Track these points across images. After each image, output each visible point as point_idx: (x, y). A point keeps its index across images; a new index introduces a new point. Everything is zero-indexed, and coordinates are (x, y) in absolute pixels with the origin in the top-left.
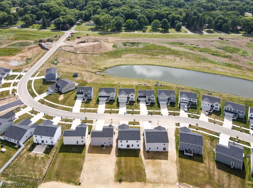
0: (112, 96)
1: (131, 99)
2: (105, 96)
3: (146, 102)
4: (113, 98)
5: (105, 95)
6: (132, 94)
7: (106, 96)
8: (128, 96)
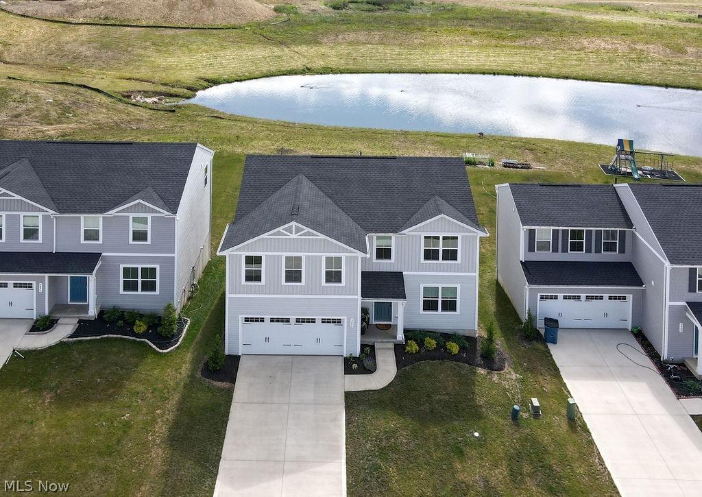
0: (139, 257)
1: (430, 305)
2: (24, 245)
3: (653, 354)
4: (148, 286)
5: (30, 233)
6: (442, 225)
7: (37, 245)
8: (384, 253)
